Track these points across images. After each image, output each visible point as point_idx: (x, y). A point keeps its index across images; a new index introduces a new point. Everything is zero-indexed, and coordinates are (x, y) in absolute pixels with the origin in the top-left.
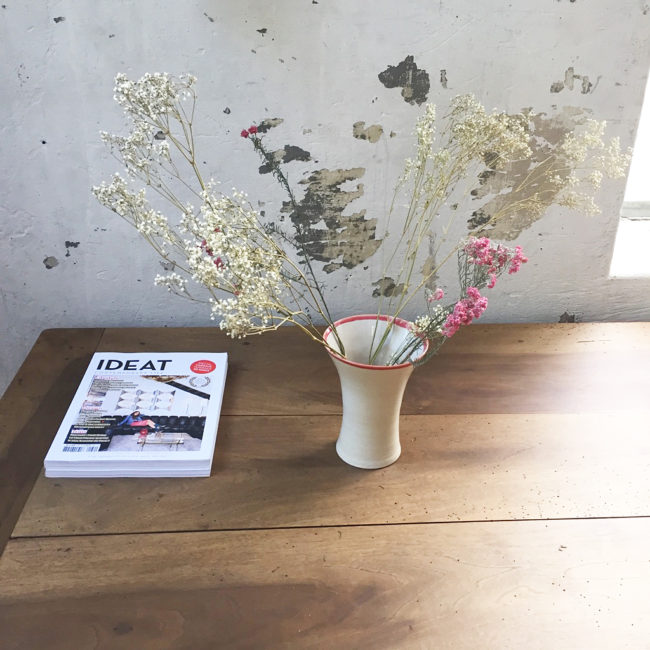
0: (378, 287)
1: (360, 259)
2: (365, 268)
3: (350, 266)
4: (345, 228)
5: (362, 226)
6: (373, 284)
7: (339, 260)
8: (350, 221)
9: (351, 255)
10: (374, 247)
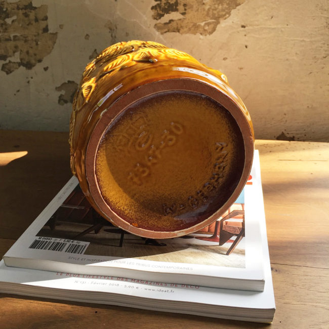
0: (63, 92)
1: (38, 57)
2: (46, 69)
3: (29, 66)
4: (15, 18)
5: (32, 15)
6: (57, 88)
7: (16, 58)
8: (18, 8)
9: (28, 53)
10: (50, 43)
